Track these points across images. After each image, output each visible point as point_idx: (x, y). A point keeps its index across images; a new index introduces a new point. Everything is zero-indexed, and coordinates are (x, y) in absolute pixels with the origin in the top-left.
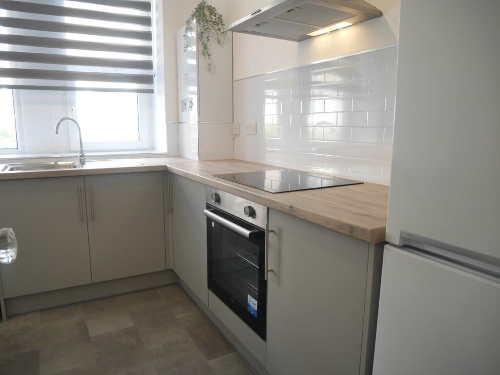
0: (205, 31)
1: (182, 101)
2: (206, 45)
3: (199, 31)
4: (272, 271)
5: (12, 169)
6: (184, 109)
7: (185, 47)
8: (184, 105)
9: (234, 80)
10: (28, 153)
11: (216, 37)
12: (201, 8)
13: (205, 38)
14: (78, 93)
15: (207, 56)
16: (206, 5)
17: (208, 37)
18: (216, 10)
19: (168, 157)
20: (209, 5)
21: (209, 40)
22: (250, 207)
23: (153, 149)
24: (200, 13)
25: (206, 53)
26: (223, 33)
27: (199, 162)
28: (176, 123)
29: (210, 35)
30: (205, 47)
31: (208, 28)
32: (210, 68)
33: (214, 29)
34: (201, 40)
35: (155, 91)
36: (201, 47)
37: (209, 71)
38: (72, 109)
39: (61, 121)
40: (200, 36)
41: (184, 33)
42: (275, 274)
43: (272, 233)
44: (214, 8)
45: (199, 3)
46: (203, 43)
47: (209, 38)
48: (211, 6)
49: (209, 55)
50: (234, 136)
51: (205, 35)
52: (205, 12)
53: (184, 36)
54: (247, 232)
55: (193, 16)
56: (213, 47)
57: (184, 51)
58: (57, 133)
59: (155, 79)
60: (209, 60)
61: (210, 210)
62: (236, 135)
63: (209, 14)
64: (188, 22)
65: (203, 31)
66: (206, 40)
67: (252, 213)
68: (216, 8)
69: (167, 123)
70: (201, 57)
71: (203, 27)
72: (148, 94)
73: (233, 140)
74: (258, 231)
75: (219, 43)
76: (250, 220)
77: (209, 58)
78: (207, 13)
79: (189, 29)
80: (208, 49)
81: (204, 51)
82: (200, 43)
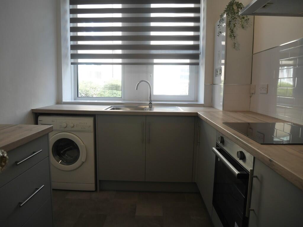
0: (233, 20)
1: (216, 70)
2: (233, 30)
3: (228, 21)
4: (253, 210)
5: (113, 109)
6: (216, 75)
7: (218, 33)
8: (216, 72)
9: (253, 53)
10: (126, 100)
11: (241, 23)
12: (231, 5)
13: (232, 25)
14: (155, 66)
15: (233, 38)
16: (235, 2)
17: (234, 24)
18: (242, 4)
19: (204, 107)
20: (237, 2)
21: (235, 26)
22: (241, 152)
23: (197, 101)
24: (230, 9)
25: (233, 36)
26: (246, 20)
27: (223, 112)
28: (212, 85)
29: (236, 22)
30: (232, 31)
31: (235, 18)
32: (235, 46)
33: (240, 18)
34: (229, 27)
35: (200, 64)
36: (229, 32)
37: (234, 48)
38: (150, 76)
39: (140, 82)
40: (229, 24)
41: (218, 23)
42: (255, 213)
43: (256, 178)
44: (241, 3)
45: (229, 2)
46: (230, 29)
47: (236, 25)
48: (238, 2)
49: (235, 37)
50: (251, 94)
51: (232, 23)
52: (234, 7)
53: (218, 25)
54: (237, 172)
55: (225, 11)
56: (238, 31)
57: (218, 35)
58: (137, 89)
59: (201, 56)
60: (234, 40)
61: (217, 148)
62: (252, 93)
63: (236, 7)
64: (222, 16)
65: (231, 20)
66: (233, 26)
67: (243, 157)
68: (242, 3)
69: (205, 85)
70: (229, 39)
71: (232, 17)
72: (196, 66)
73: (250, 97)
74: (246, 173)
75: (243, 28)
76: (241, 162)
77: (234, 39)
78: (235, 7)
79: (222, 20)
80: (234, 32)
81: (231, 34)
82: (229, 29)
